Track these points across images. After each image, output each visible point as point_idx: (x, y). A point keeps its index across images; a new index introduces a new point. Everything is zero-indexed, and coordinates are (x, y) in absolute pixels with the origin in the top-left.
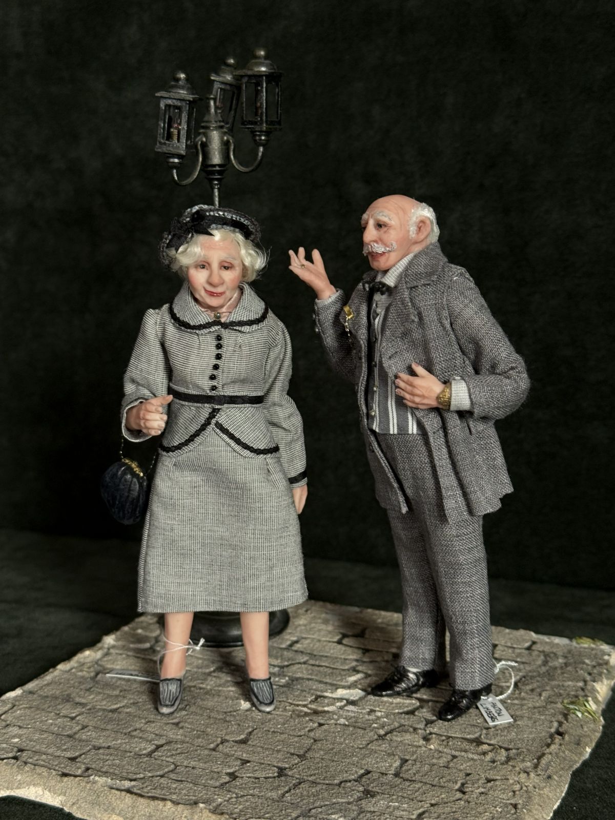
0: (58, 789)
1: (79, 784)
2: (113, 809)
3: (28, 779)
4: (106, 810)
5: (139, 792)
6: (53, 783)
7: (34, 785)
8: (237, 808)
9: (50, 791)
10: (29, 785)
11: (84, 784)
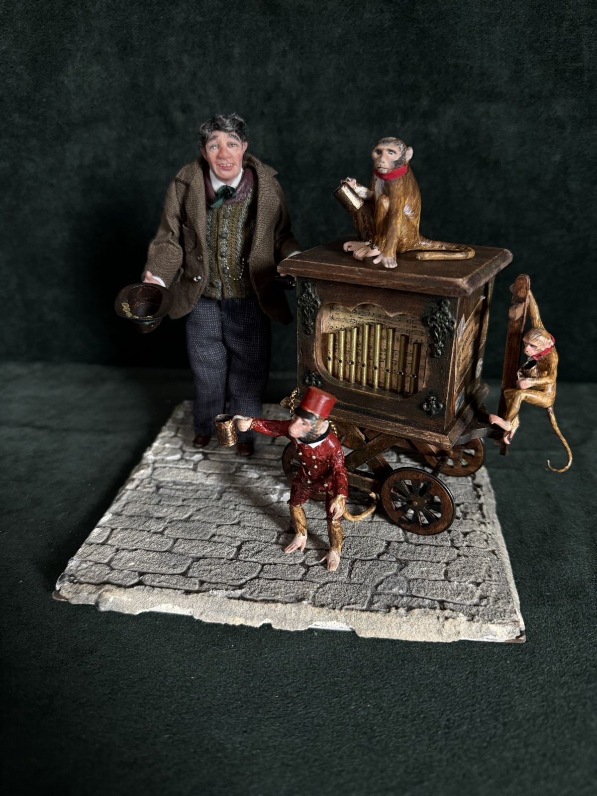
0: (186, 604)
1: (202, 599)
2: (235, 614)
3: (159, 599)
4: (229, 615)
5: (251, 597)
6: (180, 600)
7: (165, 603)
8: (328, 598)
9: (179, 605)
10: (160, 603)
11: (207, 598)
